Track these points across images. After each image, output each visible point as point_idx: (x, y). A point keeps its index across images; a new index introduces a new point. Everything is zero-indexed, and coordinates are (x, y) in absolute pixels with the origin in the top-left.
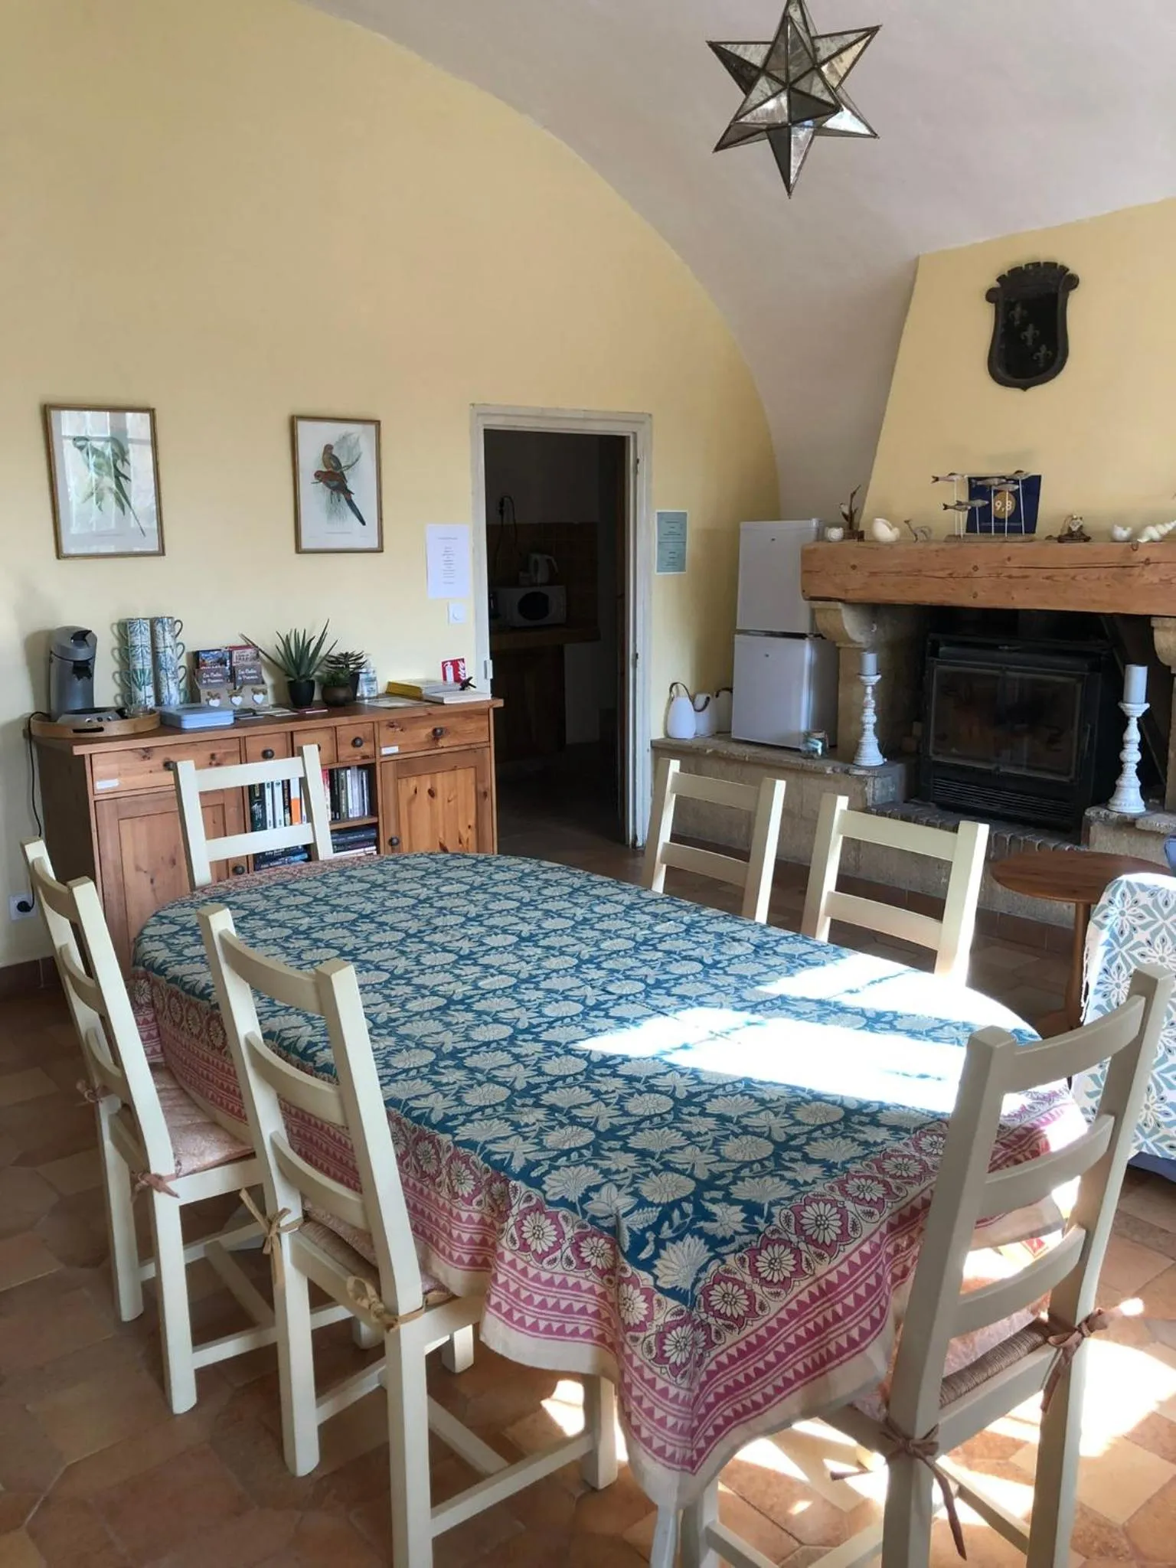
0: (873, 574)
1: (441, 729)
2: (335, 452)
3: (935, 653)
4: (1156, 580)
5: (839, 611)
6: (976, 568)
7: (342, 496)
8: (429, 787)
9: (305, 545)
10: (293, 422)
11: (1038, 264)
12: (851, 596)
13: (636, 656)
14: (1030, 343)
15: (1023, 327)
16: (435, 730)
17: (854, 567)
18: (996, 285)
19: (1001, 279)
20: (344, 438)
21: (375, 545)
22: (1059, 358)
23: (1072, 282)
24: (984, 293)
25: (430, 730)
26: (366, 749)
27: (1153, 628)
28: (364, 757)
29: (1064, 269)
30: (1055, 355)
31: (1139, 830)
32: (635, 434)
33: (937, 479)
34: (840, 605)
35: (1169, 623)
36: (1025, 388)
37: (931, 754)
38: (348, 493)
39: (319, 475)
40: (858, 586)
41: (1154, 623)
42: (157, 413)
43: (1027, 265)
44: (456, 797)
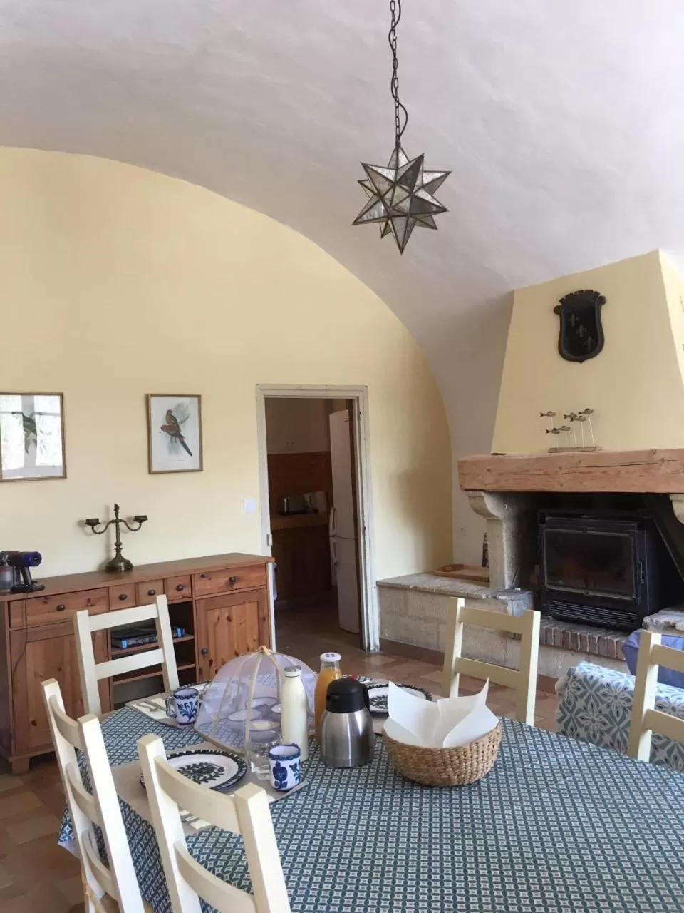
0: (501, 474)
1: (235, 578)
2: (173, 414)
3: (543, 522)
4: (669, 471)
5: (483, 497)
6: (560, 468)
7: (178, 439)
8: (227, 615)
9: (155, 468)
10: (148, 398)
11: (582, 291)
12: (488, 488)
13: (364, 528)
14: (581, 336)
15: (577, 327)
16: (231, 579)
17: (489, 470)
18: (560, 304)
19: (561, 301)
20: (179, 406)
21: (198, 467)
22: (599, 343)
23: (602, 300)
24: (553, 310)
25: (227, 579)
26: (186, 592)
27: (671, 502)
28: (185, 597)
29: (597, 294)
30: (597, 341)
31: (678, 630)
32: (358, 398)
33: (542, 415)
34: (483, 494)
35: (680, 497)
36: (581, 361)
37: (546, 584)
38: (181, 437)
39: (163, 428)
40: (490, 481)
41: (672, 498)
42: (65, 395)
43: (576, 292)
44: (245, 621)
